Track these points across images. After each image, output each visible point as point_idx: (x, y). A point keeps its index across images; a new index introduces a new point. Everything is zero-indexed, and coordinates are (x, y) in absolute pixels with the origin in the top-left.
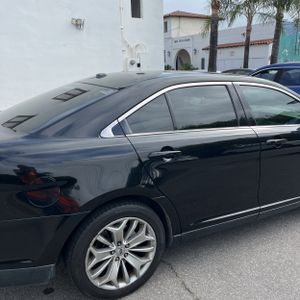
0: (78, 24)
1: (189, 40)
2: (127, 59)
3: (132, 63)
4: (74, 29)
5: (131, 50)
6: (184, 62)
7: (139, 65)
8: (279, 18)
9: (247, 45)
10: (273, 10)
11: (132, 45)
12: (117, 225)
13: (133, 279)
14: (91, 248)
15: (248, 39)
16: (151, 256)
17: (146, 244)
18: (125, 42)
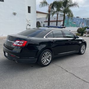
0: (15, 14)
1: (40, 19)
2: (26, 24)
3: (28, 25)
4: (14, 15)
5: (28, 21)
6: (39, 25)
7: (30, 25)
8: (64, 16)
9: (57, 21)
10: (63, 14)
11: (28, 20)
12: (46, 53)
13: (48, 63)
14: (42, 57)
15: (57, 20)
16: (51, 59)
17: (50, 57)
18: (26, 19)
